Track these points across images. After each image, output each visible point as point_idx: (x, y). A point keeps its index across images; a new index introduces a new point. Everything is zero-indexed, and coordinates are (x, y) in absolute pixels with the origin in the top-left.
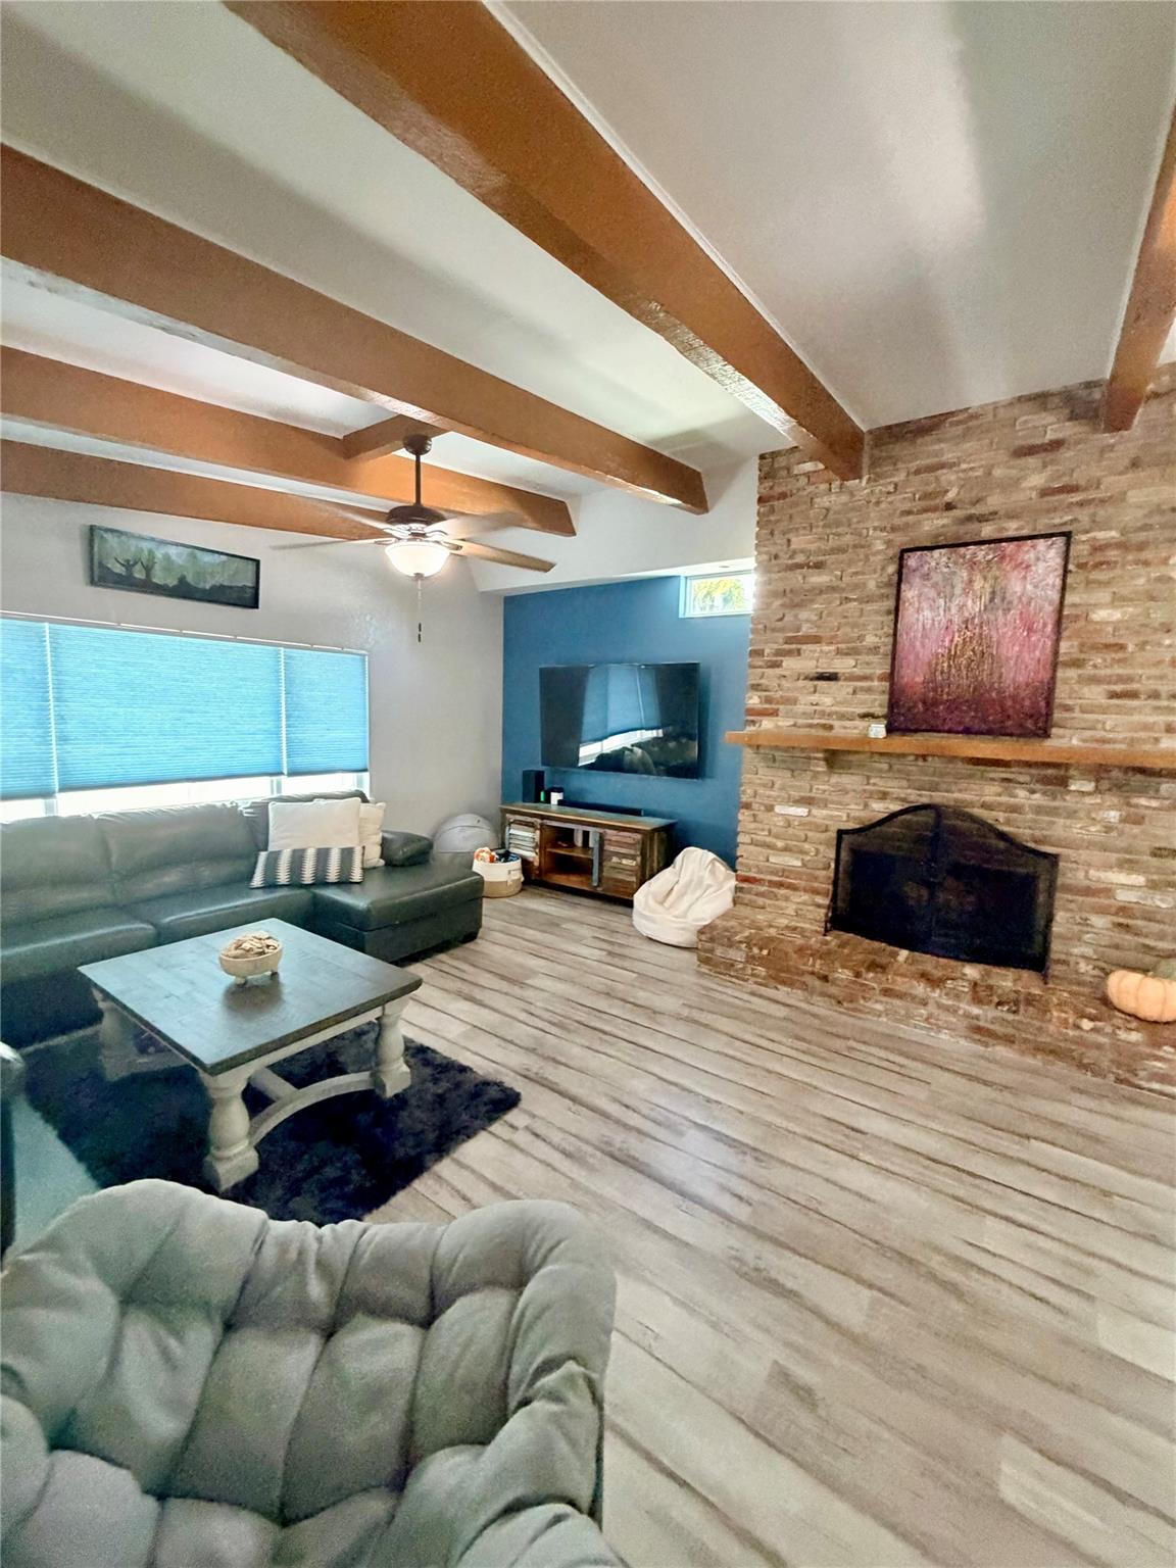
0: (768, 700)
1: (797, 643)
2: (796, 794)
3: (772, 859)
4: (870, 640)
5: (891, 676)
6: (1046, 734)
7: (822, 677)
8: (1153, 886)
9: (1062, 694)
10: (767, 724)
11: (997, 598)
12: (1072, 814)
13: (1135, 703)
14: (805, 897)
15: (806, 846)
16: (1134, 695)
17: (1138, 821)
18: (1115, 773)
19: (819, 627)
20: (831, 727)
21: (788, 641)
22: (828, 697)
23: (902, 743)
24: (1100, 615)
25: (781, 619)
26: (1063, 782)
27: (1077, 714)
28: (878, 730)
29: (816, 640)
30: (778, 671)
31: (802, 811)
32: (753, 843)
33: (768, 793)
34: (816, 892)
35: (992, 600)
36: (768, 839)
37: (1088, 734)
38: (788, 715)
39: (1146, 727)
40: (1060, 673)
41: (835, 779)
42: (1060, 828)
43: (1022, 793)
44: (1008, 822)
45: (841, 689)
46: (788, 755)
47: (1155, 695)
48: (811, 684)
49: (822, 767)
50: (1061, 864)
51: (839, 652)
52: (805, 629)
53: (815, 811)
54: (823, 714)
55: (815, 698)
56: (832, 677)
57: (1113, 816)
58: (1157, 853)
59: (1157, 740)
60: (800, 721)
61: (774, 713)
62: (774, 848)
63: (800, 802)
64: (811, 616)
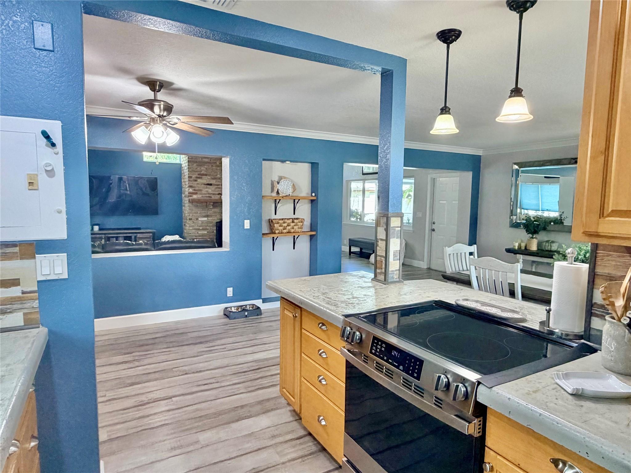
0: (195, 190)
1: (201, 175)
2: (204, 215)
3: (199, 233)
7: (208, 184)
10: (195, 196)
15: (208, 228)
19: (206, 172)
20: (211, 197)
21: (199, 174)
22: (210, 189)
25: (196, 169)
29: (206, 175)
30: (196, 182)
31: (206, 219)
33: (197, 215)
36: (198, 227)
38: (201, 194)
41: (213, 210)
45: (213, 188)
46: (201, 204)
48: (206, 186)
49: (211, 207)
51: (212, 178)
52: (203, 172)
53: (209, 219)
54: (209, 194)
55: (207, 190)
56: (211, 185)
60: (203, 196)
61: (196, 194)
62: (199, 229)
63: (205, 217)
64: (204, 169)
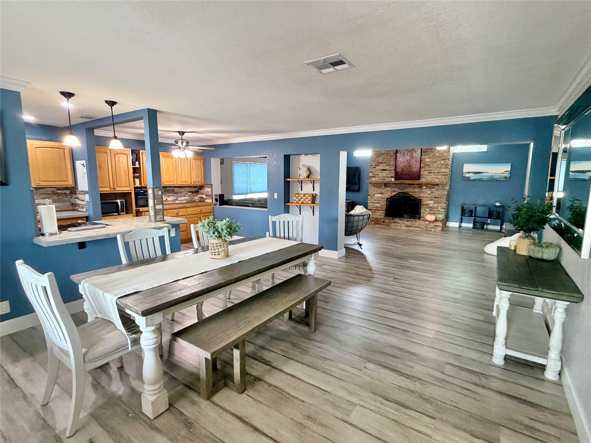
0: (373, 174)
1: (379, 164)
2: (379, 192)
3: (375, 205)
4: (392, 163)
5: (395, 170)
6: (419, 180)
7: (383, 170)
8: (434, 203)
9: (421, 172)
10: (373, 179)
11: (412, 157)
12: (423, 193)
13: (431, 174)
14: (381, 212)
15: (381, 202)
16: (431, 173)
17: (432, 193)
18: (429, 185)
19: (383, 160)
20: (385, 179)
21: (377, 163)
22: (385, 174)
23: (397, 182)
24: (427, 160)
25: (376, 159)
26: (421, 187)
27: (424, 176)
28: (393, 179)
29: (382, 163)
30: (375, 169)
31: (380, 195)
32: (371, 202)
33: (374, 192)
34: (383, 210)
35: (411, 157)
36: (374, 201)
37: (425, 179)
38: (378, 177)
39: (433, 178)
40: (421, 169)
41: (386, 189)
42: (422, 195)
43: (416, 189)
44: (414, 194)
45: (387, 172)
46: (377, 185)
47: (434, 173)
48: (381, 171)
49: (383, 187)
50: (422, 201)
51: (386, 165)
52: (381, 161)
53: (382, 195)
54: (384, 177)
55: (382, 174)
56: (386, 170)
57: (429, 192)
58: (435, 198)
59: (434, 180)
60: (380, 178)
61: (375, 177)
62: (375, 203)
63: (380, 194)
64: (381, 158)
